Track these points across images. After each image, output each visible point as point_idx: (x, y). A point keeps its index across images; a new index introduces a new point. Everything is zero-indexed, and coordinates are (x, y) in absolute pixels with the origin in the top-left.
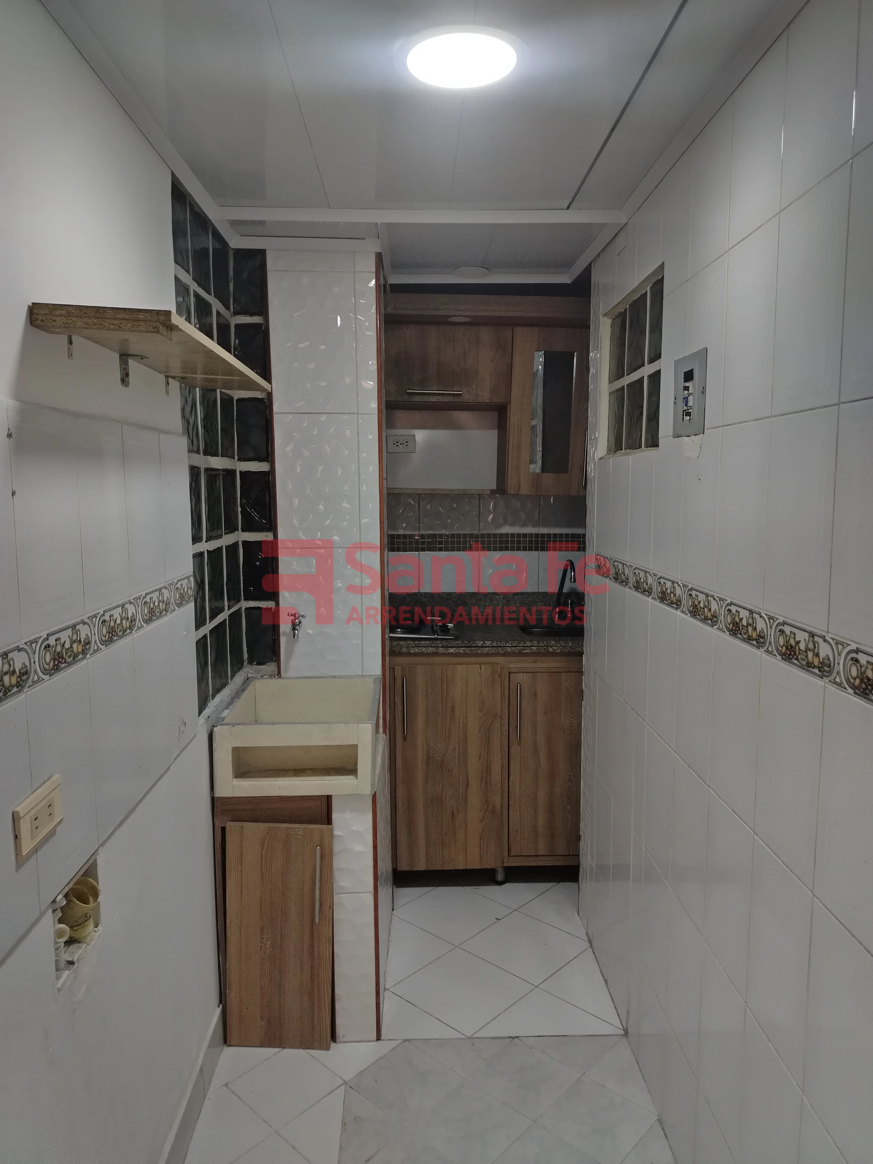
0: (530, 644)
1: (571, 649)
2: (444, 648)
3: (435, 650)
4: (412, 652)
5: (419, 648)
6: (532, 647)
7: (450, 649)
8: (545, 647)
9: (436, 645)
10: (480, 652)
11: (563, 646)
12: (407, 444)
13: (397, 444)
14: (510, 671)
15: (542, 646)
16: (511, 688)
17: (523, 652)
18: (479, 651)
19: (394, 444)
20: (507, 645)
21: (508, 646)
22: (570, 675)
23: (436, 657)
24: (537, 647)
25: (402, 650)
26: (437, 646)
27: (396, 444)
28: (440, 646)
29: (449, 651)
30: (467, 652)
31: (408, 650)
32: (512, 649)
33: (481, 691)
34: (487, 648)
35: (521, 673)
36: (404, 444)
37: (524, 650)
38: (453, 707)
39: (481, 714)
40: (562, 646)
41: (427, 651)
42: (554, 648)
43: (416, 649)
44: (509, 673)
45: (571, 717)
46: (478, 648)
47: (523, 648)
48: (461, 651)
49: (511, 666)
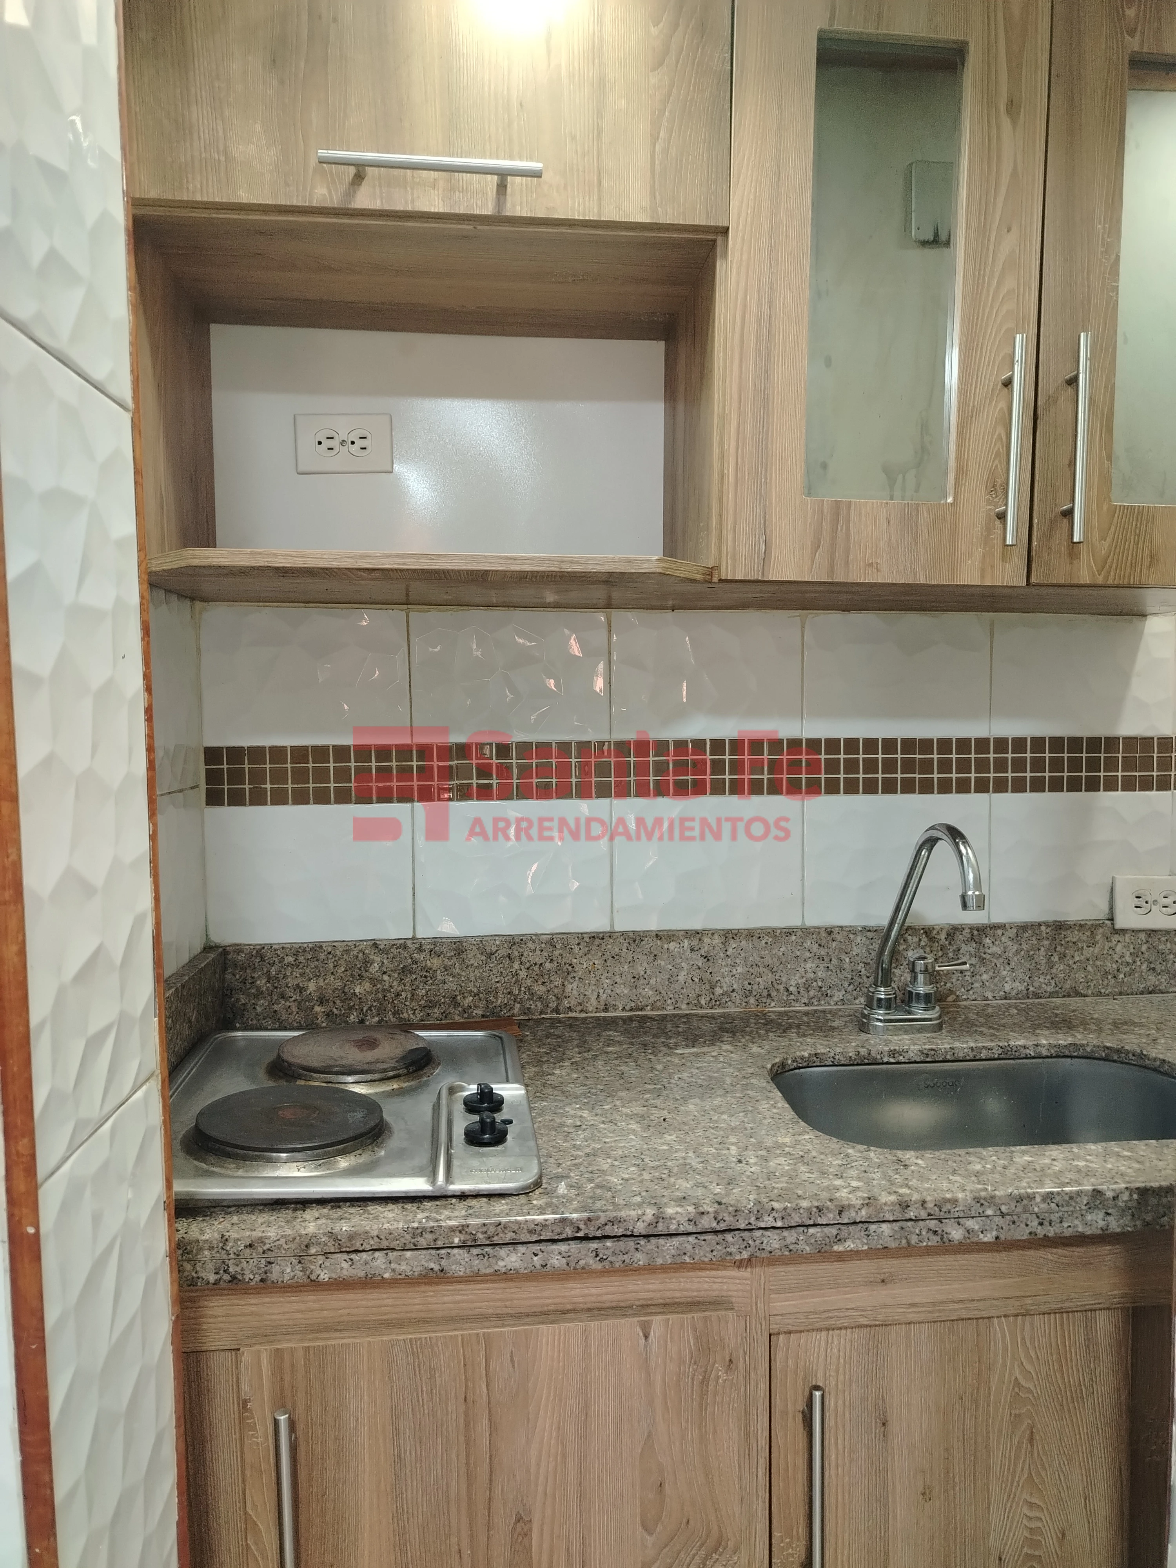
0: (864, 1212)
1: (1041, 1224)
2: (475, 1251)
3: (432, 1265)
4: (324, 1276)
5: (353, 1256)
6: (873, 1227)
7: (503, 1252)
8: (932, 1224)
9: (435, 1240)
10: (641, 1259)
11: (1008, 1214)
12: (363, 443)
13: (330, 443)
14: (775, 1328)
15: (916, 1220)
16: (777, 1401)
17: (836, 1248)
18: (638, 1255)
19: (320, 443)
20: (763, 1225)
21: (769, 1225)
22: (1027, 1327)
23: (441, 1287)
24: (896, 1226)
25: (275, 1269)
26: (440, 1244)
27: (327, 443)
28: (456, 1240)
29: (501, 1263)
30: (582, 1263)
31: (304, 1270)
32: (784, 1238)
33: (650, 1435)
34: (676, 1241)
35: (820, 1330)
36: (353, 443)
37: (839, 1240)
38: (519, 1519)
39: (650, 1540)
40: (1003, 1215)
41: (394, 1270)
42: (970, 1224)
43: (345, 1265)
44: (770, 1335)
45: (1031, 1505)
46: (631, 1243)
47: (833, 1231)
48: (557, 1262)
49: (782, 1304)
